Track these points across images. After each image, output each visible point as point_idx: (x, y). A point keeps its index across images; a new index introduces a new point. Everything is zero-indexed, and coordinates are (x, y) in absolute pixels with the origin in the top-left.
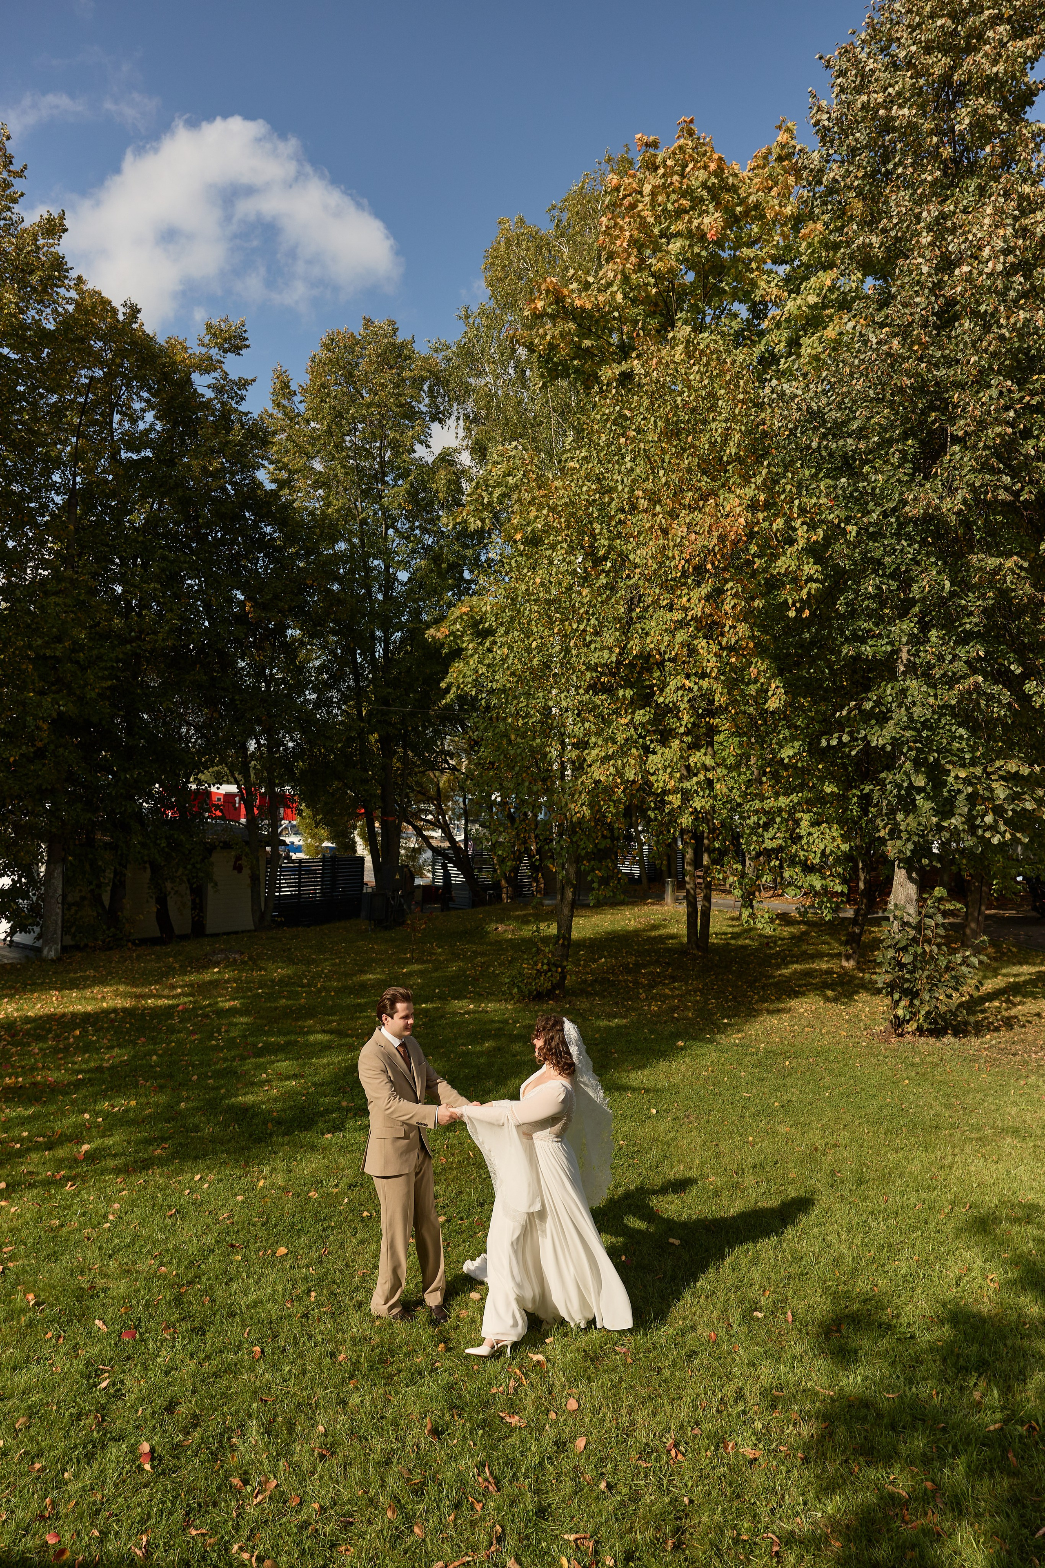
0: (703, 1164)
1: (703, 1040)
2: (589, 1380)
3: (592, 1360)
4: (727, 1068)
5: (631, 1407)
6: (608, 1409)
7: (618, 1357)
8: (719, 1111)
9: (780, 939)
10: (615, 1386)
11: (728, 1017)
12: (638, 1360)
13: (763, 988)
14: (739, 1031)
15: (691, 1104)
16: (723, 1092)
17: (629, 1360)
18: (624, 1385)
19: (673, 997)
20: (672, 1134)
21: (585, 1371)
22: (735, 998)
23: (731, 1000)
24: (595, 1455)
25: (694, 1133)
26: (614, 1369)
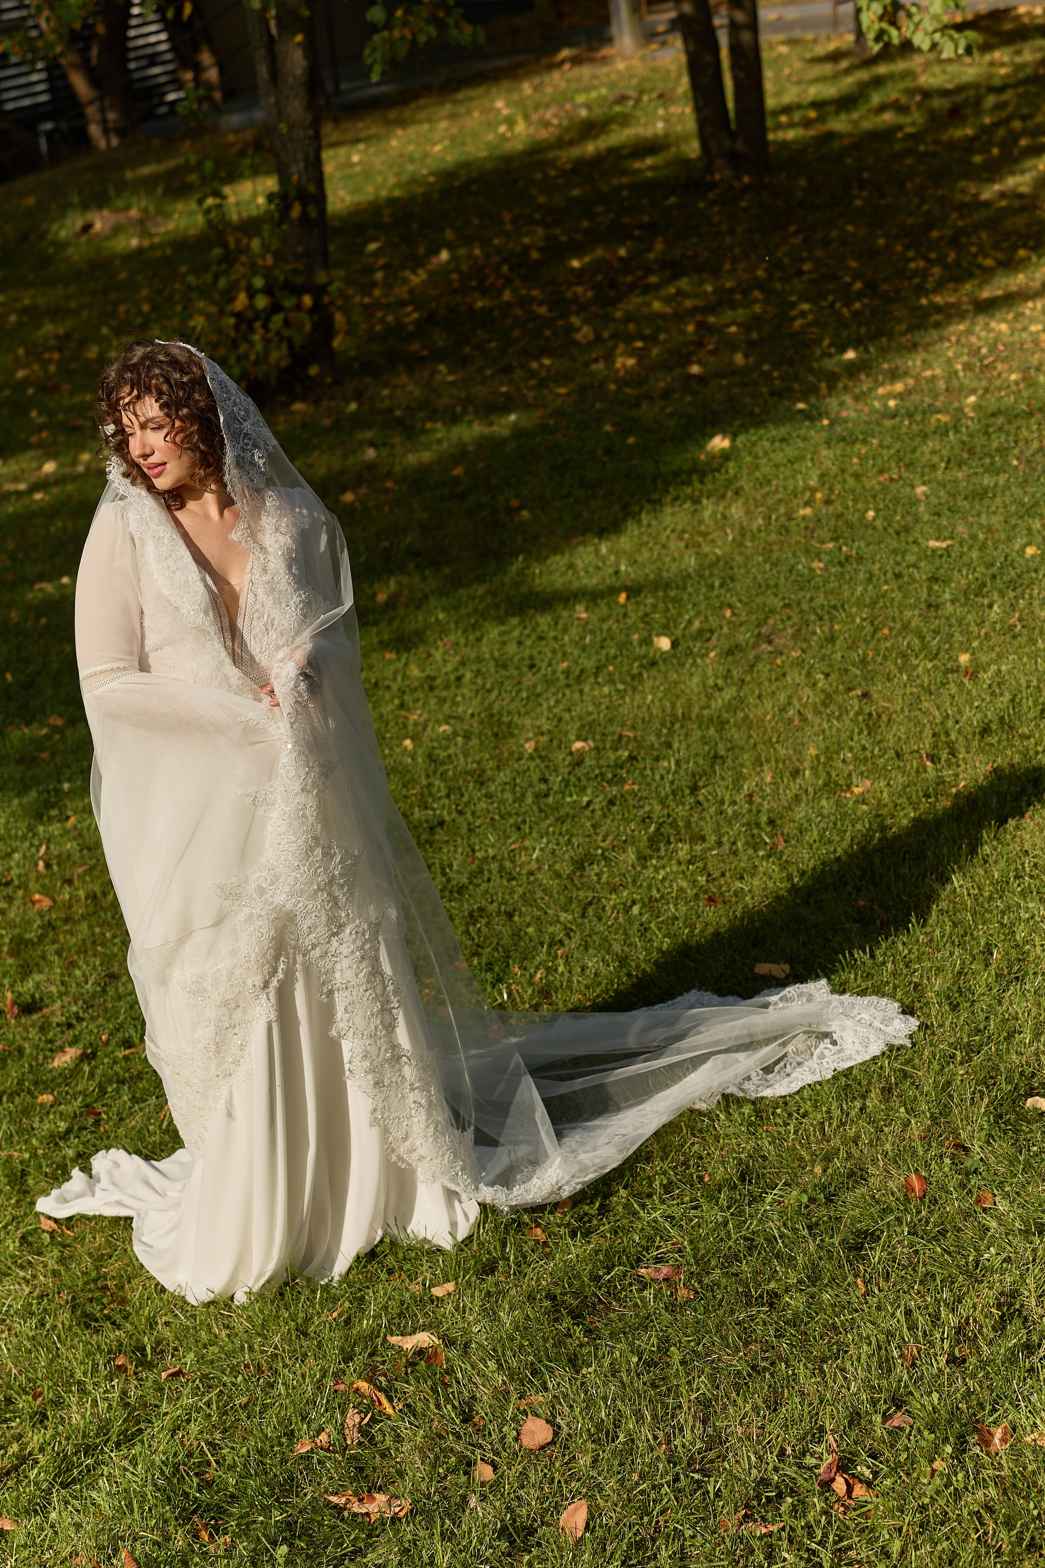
0: (830, 754)
1: (792, 417)
2: (574, 1362)
3: (576, 1316)
4: (872, 482)
5: (705, 1403)
6: (640, 1418)
7: (649, 1294)
8: (859, 604)
9: (992, 89)
10: (650, 1364)
11: (857, 343)
12: (711, 1288)
13: (954, 241)
14: (894, 375)
15: (777, 603)
16: (867, 552)
17: (683, 1293)
18: (676, 1355)
19: (680, 317)
20: (729, 694)
21: (559, 1344)
22: (871, 286)
23: (859, 295)
24: (620, 1537)
25: (795, 676)
26: (645, 1323)
